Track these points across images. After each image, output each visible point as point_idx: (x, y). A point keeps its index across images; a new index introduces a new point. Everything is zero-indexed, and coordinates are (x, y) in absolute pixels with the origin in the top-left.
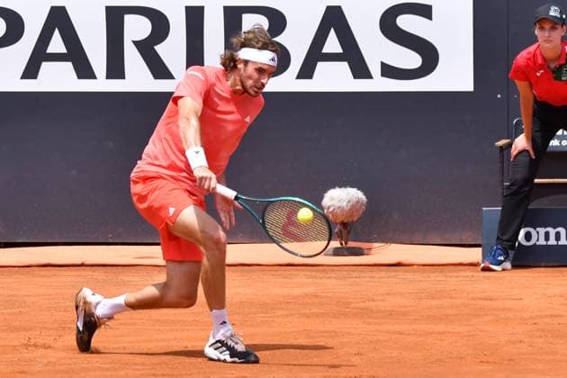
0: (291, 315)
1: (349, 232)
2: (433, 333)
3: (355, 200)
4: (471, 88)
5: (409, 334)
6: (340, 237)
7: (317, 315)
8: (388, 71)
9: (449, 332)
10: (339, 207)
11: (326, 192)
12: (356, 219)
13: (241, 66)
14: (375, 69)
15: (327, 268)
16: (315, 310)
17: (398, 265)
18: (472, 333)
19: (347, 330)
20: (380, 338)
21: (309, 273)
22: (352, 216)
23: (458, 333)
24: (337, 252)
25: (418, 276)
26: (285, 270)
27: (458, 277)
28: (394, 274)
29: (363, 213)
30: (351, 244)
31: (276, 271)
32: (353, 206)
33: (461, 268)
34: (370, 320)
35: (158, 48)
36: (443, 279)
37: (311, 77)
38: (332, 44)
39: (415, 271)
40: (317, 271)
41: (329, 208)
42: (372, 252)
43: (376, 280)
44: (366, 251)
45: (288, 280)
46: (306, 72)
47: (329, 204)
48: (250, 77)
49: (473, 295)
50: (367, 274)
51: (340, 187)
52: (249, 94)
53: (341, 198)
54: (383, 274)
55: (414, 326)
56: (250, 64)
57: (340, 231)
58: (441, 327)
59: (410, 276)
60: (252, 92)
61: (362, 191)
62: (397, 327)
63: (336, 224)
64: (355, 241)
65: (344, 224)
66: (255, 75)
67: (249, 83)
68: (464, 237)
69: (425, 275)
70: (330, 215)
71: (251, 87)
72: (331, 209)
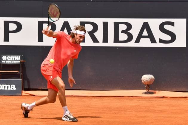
0: (132, 111)
1: (149, 87)
2: (173, 117)
3: (151, 78)
4: (185, 46)
5: (166, 117)
6: (147, 89)
7: (140, 111)
8: (161, 41)
9: (178, 117)
10: (146, 80)
11: (142, 76)
12: (151, 83)
13: (75, 35)
14: (157, 40)
15: (142, 98)
16: (139, 110)
17: (164, 97)
18: (185, 117)
19: (148, 116)
20: (158, 118)
21: (138, 99)
22: (150, 83)
23: (181, 117)
24: (146, 93)
25: (169, 101)
26: (131, 98)
27: (181, 101)
28: (162, 100)
29: (154, 82)
30: (150, 91)
31: (128, 98)
32: (150, 80)
33: (182, 98)
34: (155, 113)
35: (95, 34)
36: (176, 101)
37: (139, 42)
38: (145, 33)
39: (169, 99)
40: (140, 99)
41: (143, 80)
42: (156, 93)
43: (157, 101)
44: (154, 93)
45: (131, 101)
46: (137, 41)
47: (144, 79)
48: (77, 38)
49: (185, 106)
50: (154, 99)
51: (147, 74)
52: (77, 43)
53: (147, 78)
54: (159, 100)
55: (167, 115)
56: (78, 35)
57: (147, 87)
58: (175, 115)
59: (167, 100)
60: (78, 43)
61: (153, 76)
62: (163, 115)
63: (146, 85)
64: (151, 90)
65: (148, 85)
66: (79, 38)
67: (77, 40)
68: (183, 89)
69: (171, 100)
70: (144, 83)
71: (78, 41)
72: (144, 81)
